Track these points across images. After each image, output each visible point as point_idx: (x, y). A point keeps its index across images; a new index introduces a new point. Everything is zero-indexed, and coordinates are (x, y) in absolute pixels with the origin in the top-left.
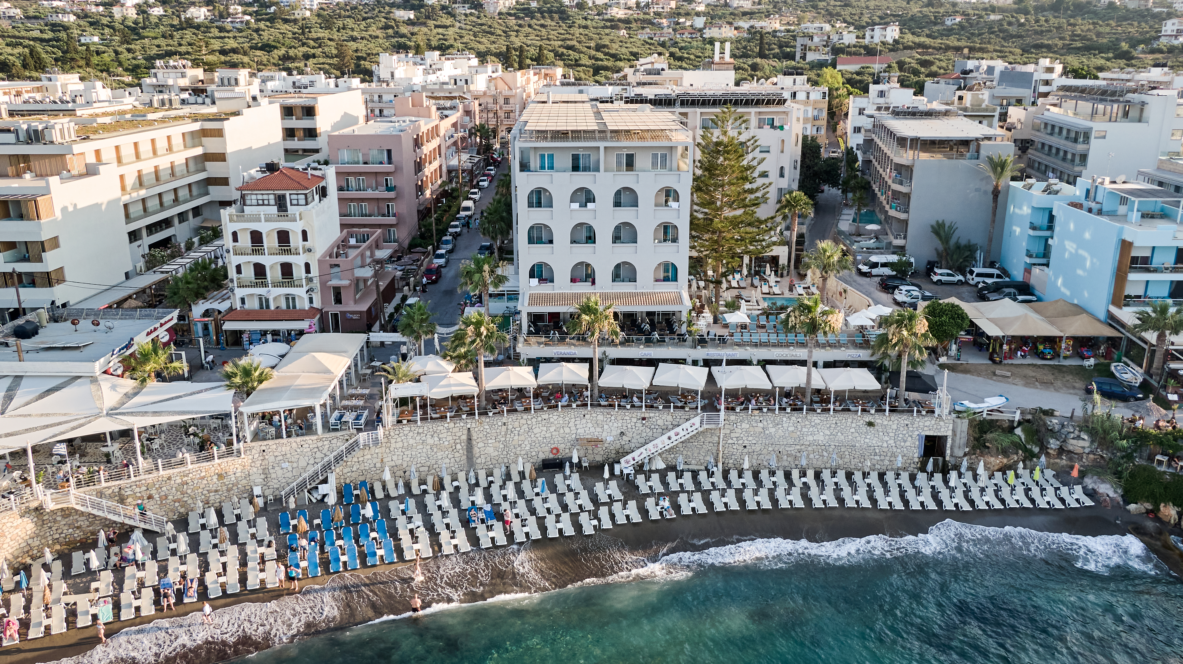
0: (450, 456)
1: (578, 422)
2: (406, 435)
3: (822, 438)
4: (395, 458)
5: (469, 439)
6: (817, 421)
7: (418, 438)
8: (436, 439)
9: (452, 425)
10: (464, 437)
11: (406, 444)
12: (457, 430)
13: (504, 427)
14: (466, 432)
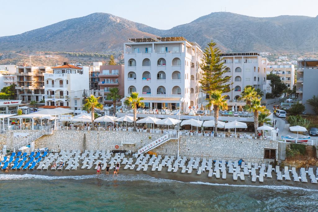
0: (77, 144)
1: (126, 136)
2: (62, 134)
3: (221, 148)
4: (57, 142)
5: (85, 138)
6: (219, 140)
7: (66, 135)
8: (73, 136)
9: (79, 132)
10: (83, 137)
11: (62, 137)
12: (80, 134)
13: (98, 135)
14: (83, 135)
